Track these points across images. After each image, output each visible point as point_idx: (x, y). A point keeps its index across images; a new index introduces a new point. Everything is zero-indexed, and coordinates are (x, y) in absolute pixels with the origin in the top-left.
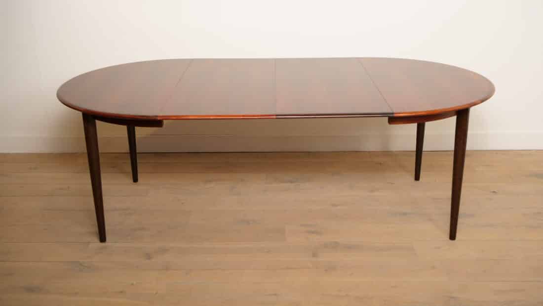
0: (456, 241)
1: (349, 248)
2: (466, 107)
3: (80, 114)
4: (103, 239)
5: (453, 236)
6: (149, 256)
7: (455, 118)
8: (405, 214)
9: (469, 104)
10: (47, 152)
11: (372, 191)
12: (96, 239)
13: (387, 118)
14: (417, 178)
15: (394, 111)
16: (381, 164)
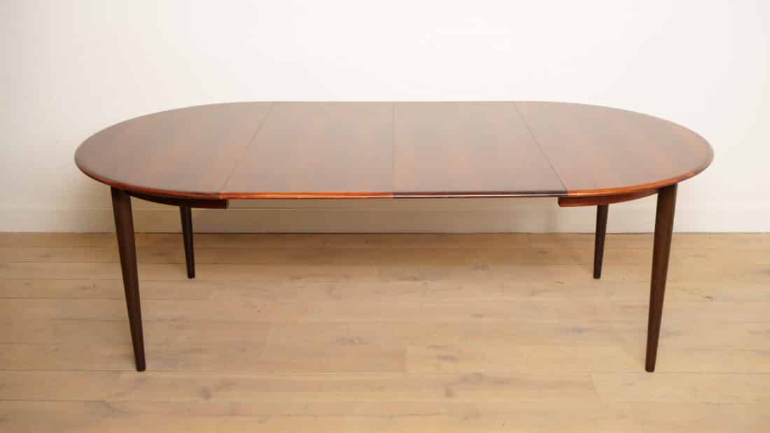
0: (655, 373)
1: (500, 382)
2: (672, 182)
3: (109, 188)
4: (141, 366)
5: (650, 366)
6: (206, 394)
7: (655, 197)
8: (580, 331)
9: (677, 178)
10: (66, 231)
11: (533, 295)
12: (131, 366)
13: (557, 199)
14: (597, 274)
15: (569, 189)
16: (544, 253)
